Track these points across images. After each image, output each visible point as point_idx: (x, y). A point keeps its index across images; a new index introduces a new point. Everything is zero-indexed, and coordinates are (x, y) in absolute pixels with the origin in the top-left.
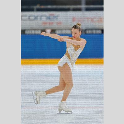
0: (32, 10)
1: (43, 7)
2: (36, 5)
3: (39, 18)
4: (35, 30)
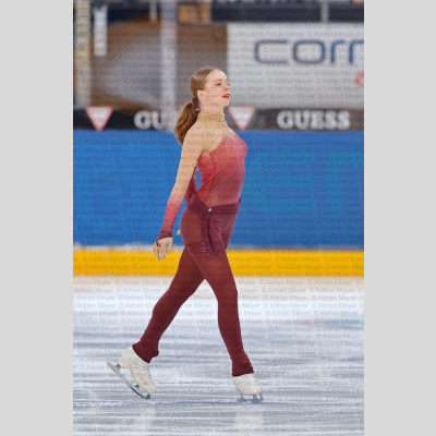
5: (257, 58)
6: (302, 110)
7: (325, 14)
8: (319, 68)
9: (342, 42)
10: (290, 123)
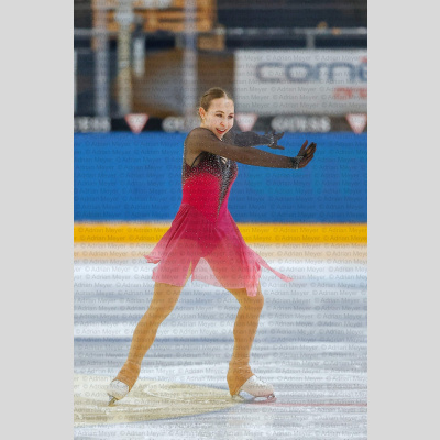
0: (300, 44)
1: (337, 32)
2: (314, 25)
3: (324, 71)
4: (308, 116)
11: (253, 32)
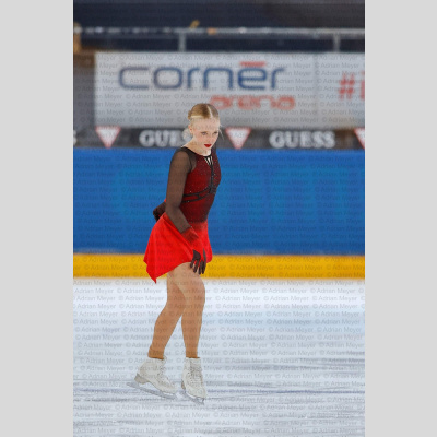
0: (170, 46)
2: (186, 24)
5: (121, 82)
6: (162, 129)
7: (182, 45)
8: (178, 92)
9: (197, 69)
10: (151, 141)
11: (114, 31)
